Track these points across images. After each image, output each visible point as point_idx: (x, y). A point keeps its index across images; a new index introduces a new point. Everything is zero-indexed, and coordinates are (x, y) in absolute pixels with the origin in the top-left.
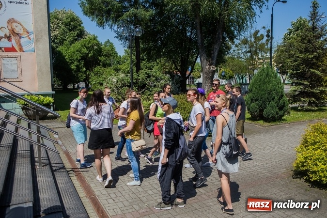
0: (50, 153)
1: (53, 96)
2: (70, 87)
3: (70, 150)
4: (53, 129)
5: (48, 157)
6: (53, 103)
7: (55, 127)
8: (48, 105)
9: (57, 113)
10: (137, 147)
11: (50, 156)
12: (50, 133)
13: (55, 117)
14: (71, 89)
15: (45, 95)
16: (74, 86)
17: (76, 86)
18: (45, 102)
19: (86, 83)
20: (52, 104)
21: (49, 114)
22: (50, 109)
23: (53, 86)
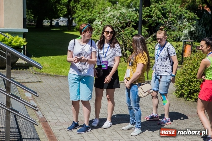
0: (20, 120)
1: (24, 35)
2: (46, 23)
3: (49, 118)
4: (24, 84)
5: (18, 128)
6: (24, 46)
7: (26, 80)
8: (18, 48)
9: (34, 60)
10: (145, 93)
11: (20, 125)
12: (20, 89)
13: (26, 66)
14: (47, 27)
15: (14, 34)
16: (51, 23)
17: (54, 23)
18: (14, 44)
19: (69, 19)
20: (22, 47)
21: (20, 61)
22: (21, 52)
23: (24, 20)
